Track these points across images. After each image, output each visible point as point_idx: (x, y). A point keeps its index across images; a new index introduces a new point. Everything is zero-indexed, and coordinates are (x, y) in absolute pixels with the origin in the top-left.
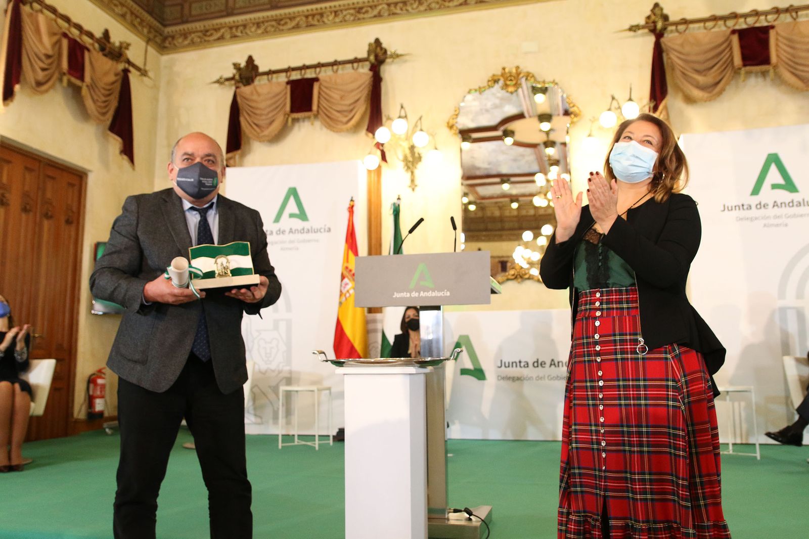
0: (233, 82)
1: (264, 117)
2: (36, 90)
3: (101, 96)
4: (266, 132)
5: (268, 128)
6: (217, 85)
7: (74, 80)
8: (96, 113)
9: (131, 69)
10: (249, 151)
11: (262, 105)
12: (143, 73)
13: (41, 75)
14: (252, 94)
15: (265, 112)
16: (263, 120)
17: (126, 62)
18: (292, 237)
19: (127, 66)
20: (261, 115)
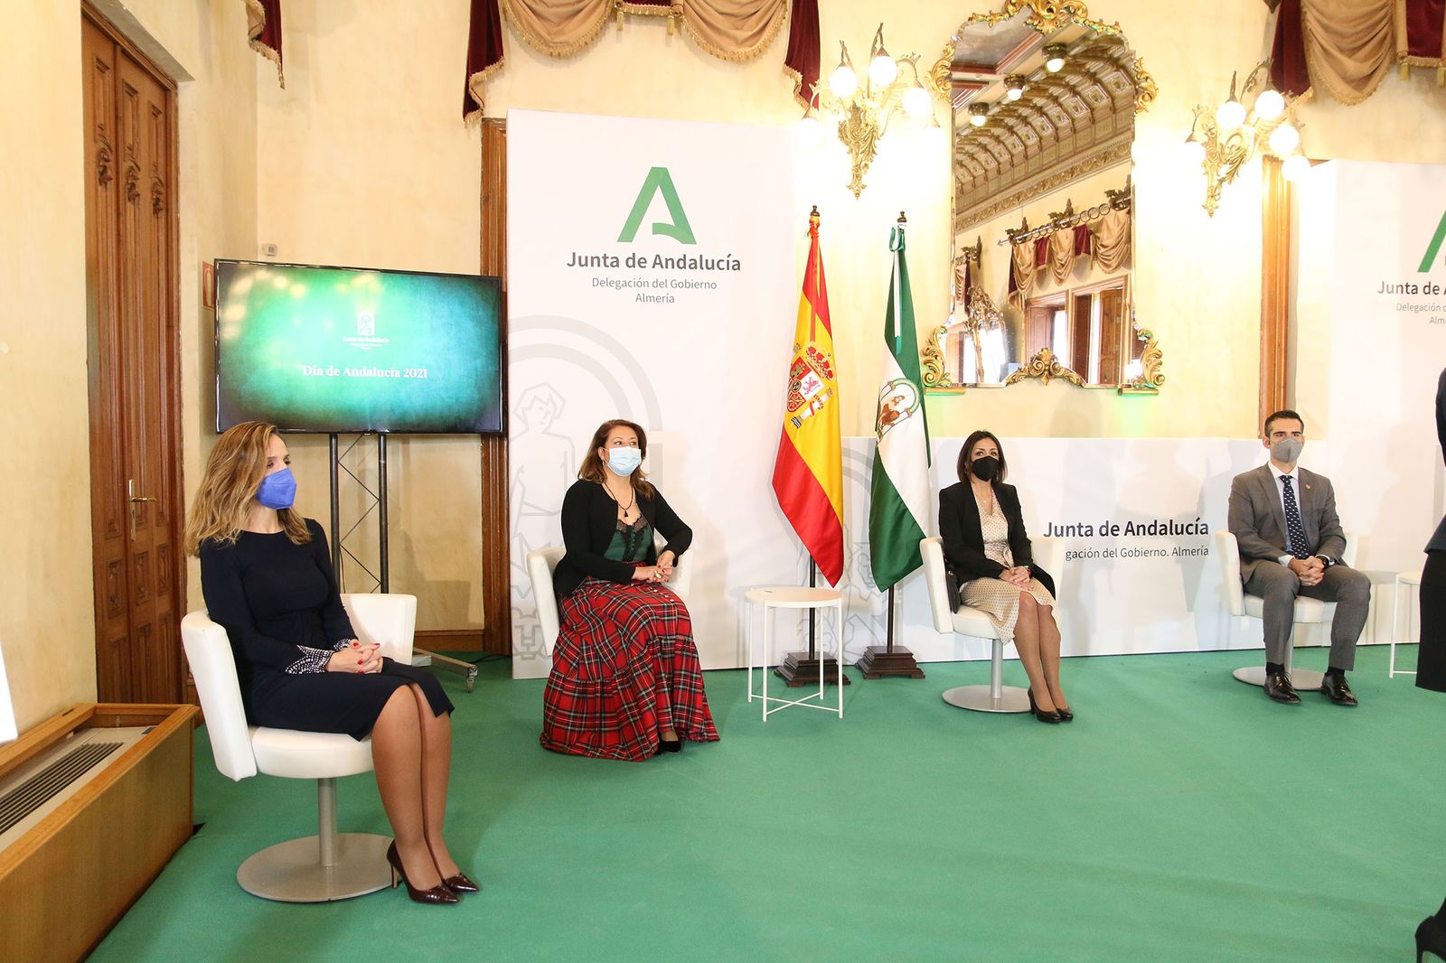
18: (660, 273)
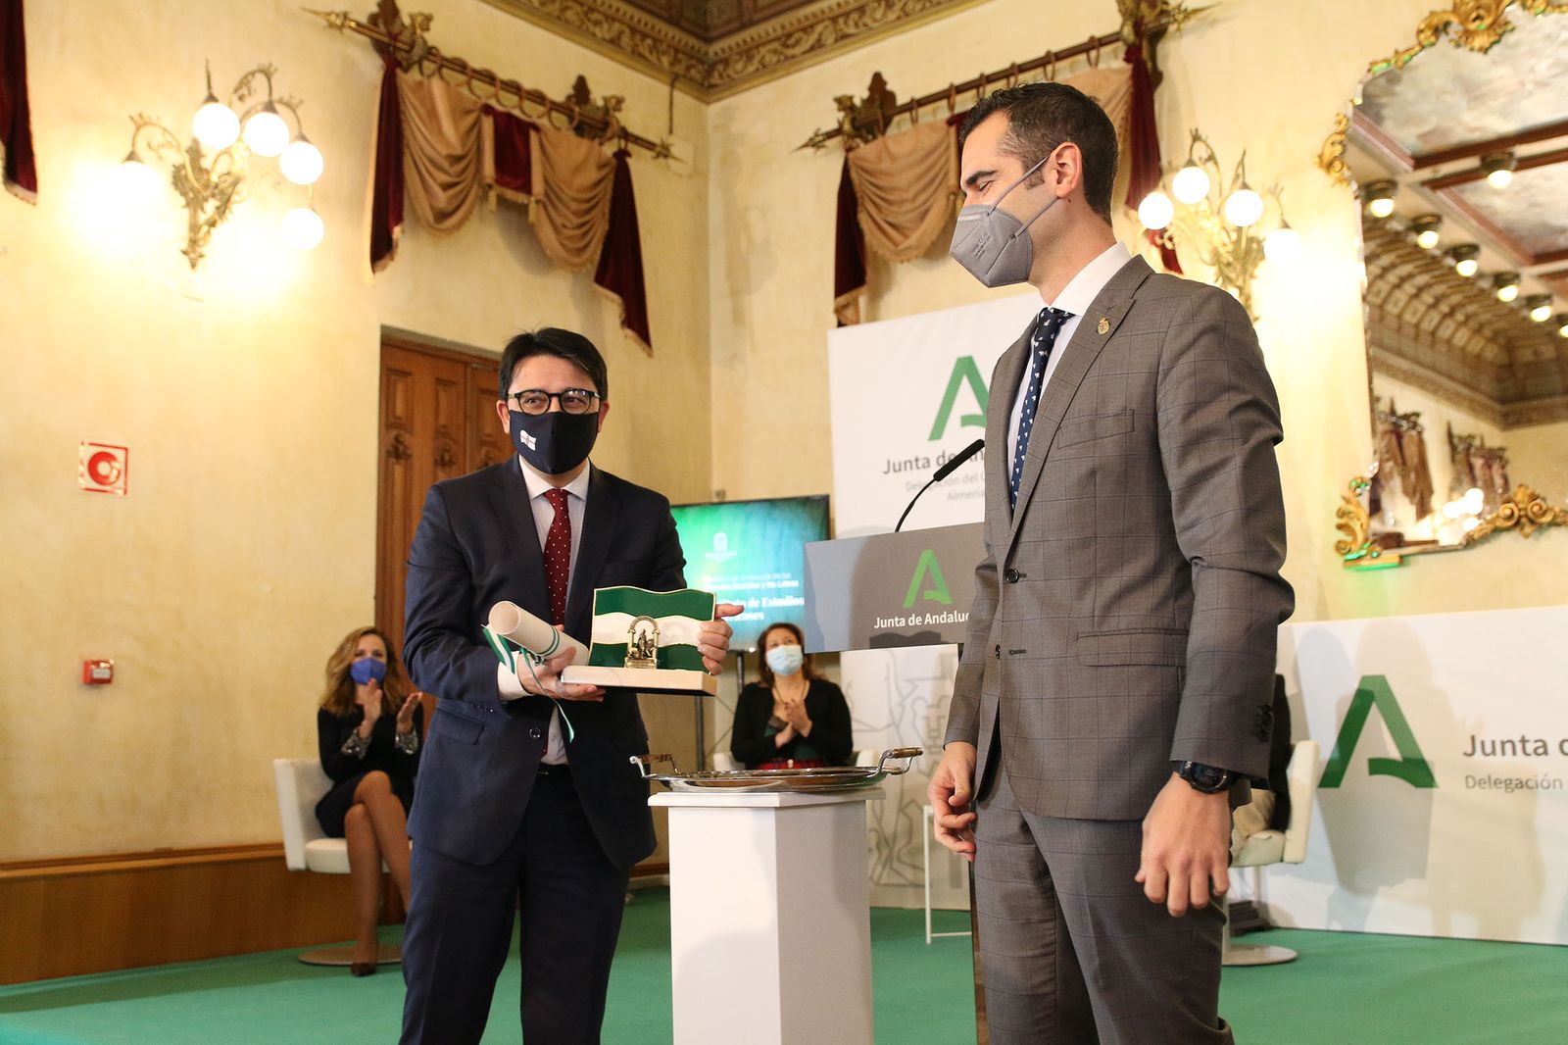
0: (836, 141)
1: (908, 206)
2: (439, 230)
3: (571, 216)
4: (912, 240)
5: (917, 228)
6: (810, 151)
7: (511, 194)
8: (562, 252)
9: (632, 147)
10: (889, 287)
11: (902, 181)
12: (662, 151)
13: (442, 199)
14: (880, 159)
15: (908, 195)
16: (907, 212)
17: (620, 137)
19: (623, 142)
20: (902, 202)
